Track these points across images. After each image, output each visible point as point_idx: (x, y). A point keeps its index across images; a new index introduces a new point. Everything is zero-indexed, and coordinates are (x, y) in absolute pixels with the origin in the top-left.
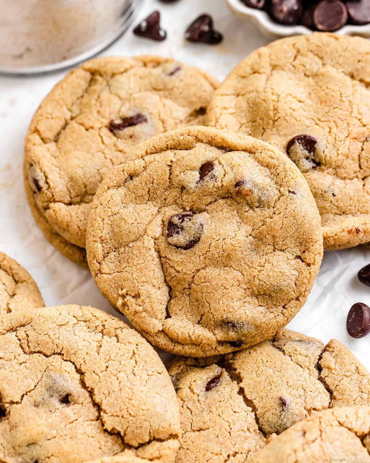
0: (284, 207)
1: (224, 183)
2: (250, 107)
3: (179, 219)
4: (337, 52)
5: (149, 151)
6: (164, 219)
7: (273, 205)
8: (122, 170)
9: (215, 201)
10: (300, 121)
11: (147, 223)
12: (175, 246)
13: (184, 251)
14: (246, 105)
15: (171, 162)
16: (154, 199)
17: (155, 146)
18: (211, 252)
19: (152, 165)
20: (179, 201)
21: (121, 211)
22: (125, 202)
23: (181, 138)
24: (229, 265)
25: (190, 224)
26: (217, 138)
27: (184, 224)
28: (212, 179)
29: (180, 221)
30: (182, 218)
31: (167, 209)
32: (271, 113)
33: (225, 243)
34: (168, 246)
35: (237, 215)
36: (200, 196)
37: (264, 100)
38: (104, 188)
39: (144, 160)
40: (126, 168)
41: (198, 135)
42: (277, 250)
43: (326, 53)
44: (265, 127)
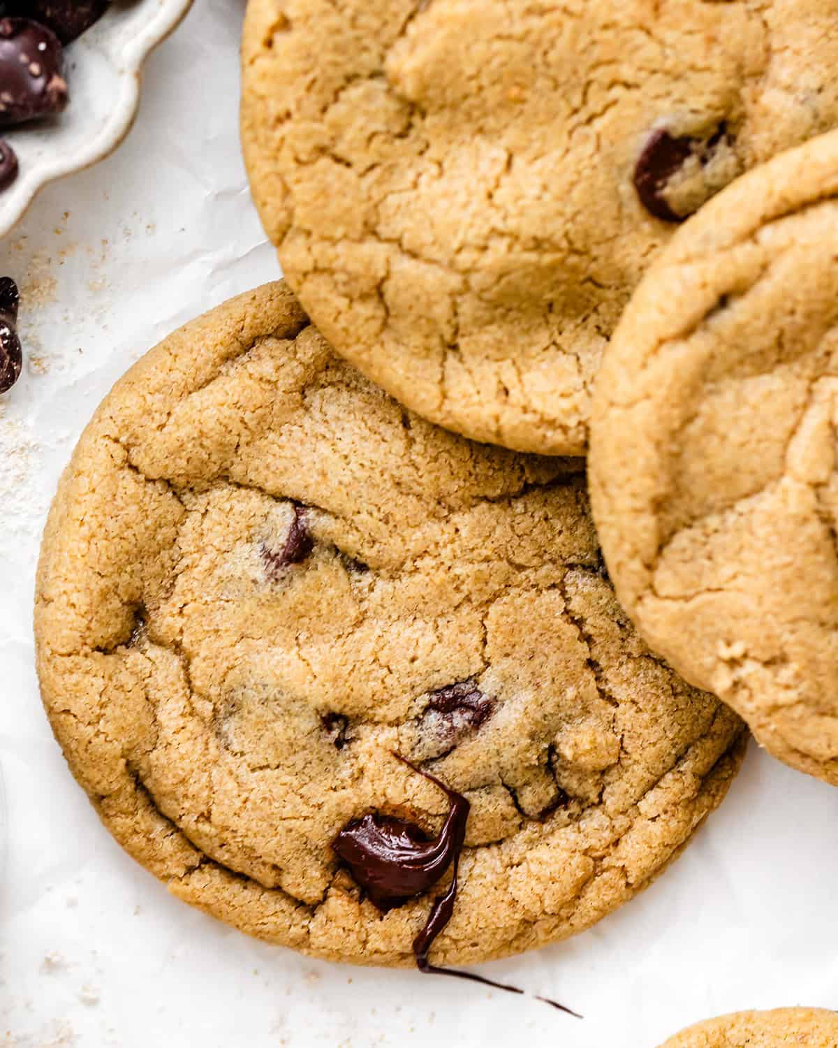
2: (504, 316)
4: (338, 31)
10: (579, 173)
14: (493, 328)
32: (548, 259)
37: (501, 277)
43: (336, 64)
44: (582, 277)
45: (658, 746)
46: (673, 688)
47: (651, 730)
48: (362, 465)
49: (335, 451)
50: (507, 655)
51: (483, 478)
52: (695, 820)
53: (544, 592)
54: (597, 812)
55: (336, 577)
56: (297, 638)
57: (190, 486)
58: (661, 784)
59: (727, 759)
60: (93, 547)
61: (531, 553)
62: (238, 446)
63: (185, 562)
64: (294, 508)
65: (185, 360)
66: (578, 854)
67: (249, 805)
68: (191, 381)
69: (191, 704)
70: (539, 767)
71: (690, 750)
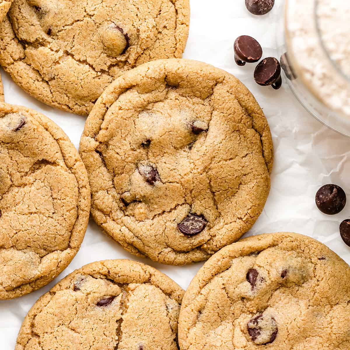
0: (323, 273)
1: (273, 279)
3: (254, 323)
5: (201, 285)
6: (242, 329)
7: (313, 275)
8: (191, 310)
9: (271, 296)
11: (231, 339)
12: (262, 344)
13: (272, 344)
15: (223, 284)
16: (225, 318)
17: (203, 279)
18: (291, 334)
19: (211, 295)
20: (245, 309)
21: (207, 340)
22: (206, 332)
23: (220, 263)
24: (308, 336)
25: (264, 322)
26: (245, 248)
27: (260, 325)
28: (263, 282)
29: (256, 324)
30: (256, 321)
31: (238, 320)
33: (297, 322)
34: (257, 347)
35: (292, 296)
36: (260, 298)
38: (185, 331)
39: (201, 294)
40: (193, 308)
41: (230, 254)
42: (333, 306)
45: (141, 231)
46: (157, 235)
47: (145, 229)
48: (219, 147)
49: (223, 140)
50: (166, 189)
51: (216, 181)
52: (120, 242)
53: (184, 199)
54: (122, 215)
55: (188, 142)
56: (171, 131)
57: (211, 100)
58: (130, 232)
59: (137, 251)
60: (195, 74)
61: (195, 195)
62: (223, 113)
63: (190, 99)
64: (207, 129)
65: (246, 98)
66: (110, 210)
67: (125, 120)
68: (241, 99)
69: (151, 103)
70: (136, 198)
71: (140, 240)
